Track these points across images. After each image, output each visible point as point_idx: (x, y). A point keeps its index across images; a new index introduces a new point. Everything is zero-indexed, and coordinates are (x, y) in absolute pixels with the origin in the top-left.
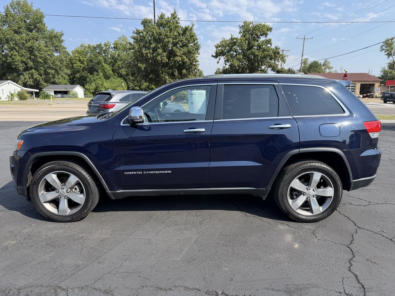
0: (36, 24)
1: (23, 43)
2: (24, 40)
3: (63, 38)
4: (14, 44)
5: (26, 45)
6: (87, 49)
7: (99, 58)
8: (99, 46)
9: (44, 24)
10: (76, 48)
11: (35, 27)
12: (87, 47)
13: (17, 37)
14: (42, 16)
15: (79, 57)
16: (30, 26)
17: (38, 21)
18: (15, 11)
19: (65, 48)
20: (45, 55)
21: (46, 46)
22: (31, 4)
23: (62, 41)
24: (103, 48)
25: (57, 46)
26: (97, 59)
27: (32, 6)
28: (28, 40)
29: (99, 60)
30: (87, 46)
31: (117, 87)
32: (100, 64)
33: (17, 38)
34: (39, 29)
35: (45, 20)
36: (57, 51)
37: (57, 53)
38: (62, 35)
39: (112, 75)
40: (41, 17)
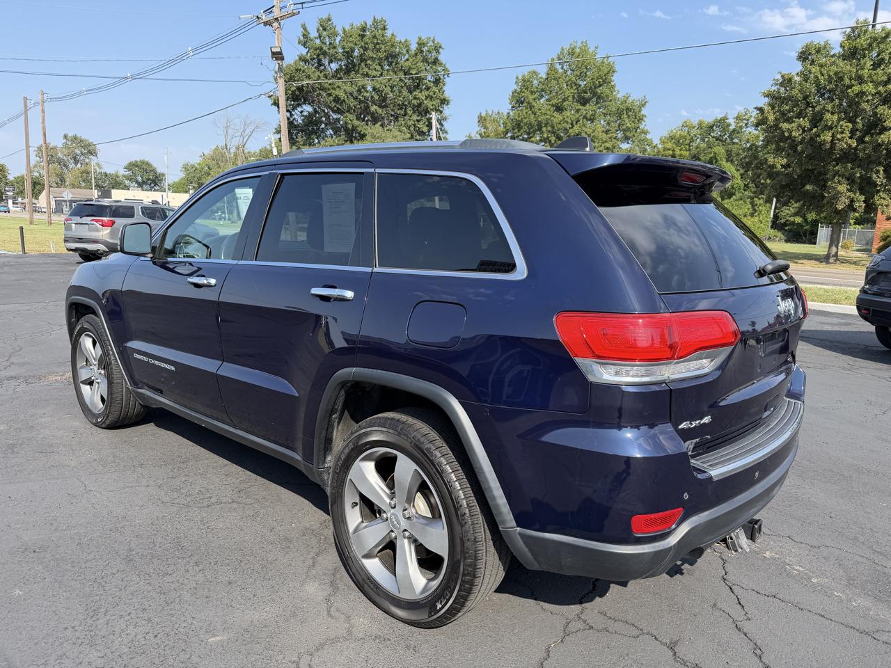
0: (595, 88)
1: (565, 129)
2: (567, 123)
3: (644, 111)
4: (549, 131)
5: (571, 131)
6: (694, 132)
7: (716, 149)
8: (722, 123)
9: (613, 87)
10: (672, 131)
11: (594, 94)
12: (694, 127)
13: (558, 117)
14: (611, 71)
15: (673, 151)
16: (585, 93)
17: (599, 82)
18: (565, 67)
19: (645, 133)
20: (601, 149)
21: (607, 132)
22: (594, 49)
23: (640, 120)
24: (729, 125)
25: (628, 129)
26: (711, 153)
27: (596, 53)
28: (574, 123)
29: (715, 153)
30: (695, 123)
31: (745, 216)
32: (716, 162)
33: (556, 120)
34: (599, 98)
35: (616, 79)
36: (627, 138)
37: (628, 143)
38: (644, 105)
39: (740, 189)
40: (609, 72)
